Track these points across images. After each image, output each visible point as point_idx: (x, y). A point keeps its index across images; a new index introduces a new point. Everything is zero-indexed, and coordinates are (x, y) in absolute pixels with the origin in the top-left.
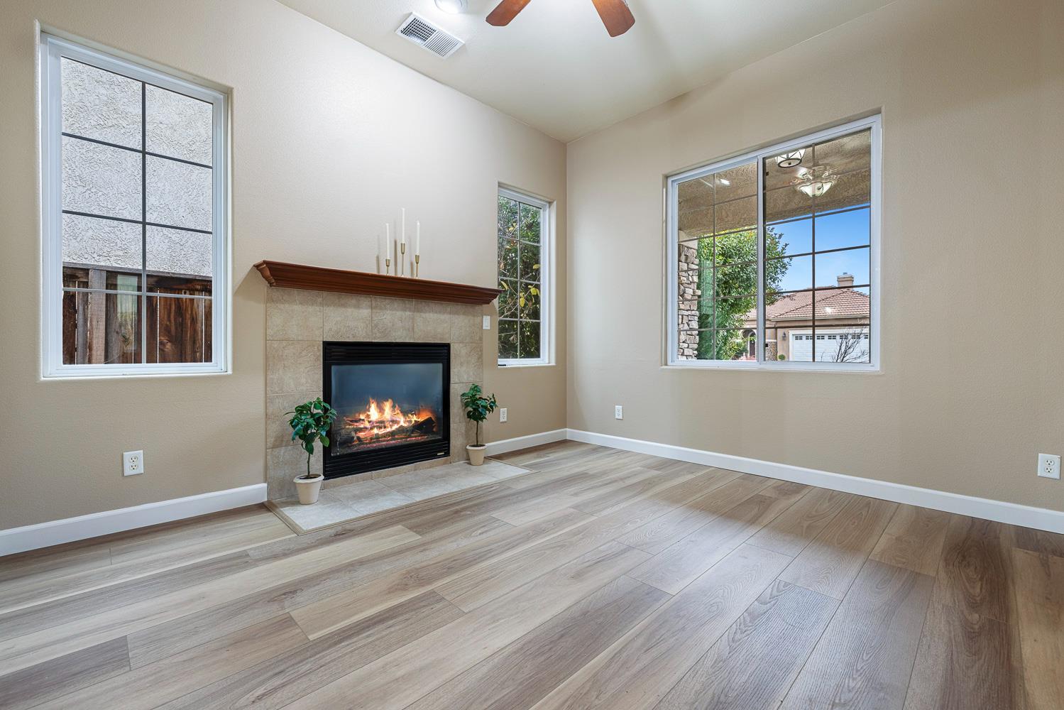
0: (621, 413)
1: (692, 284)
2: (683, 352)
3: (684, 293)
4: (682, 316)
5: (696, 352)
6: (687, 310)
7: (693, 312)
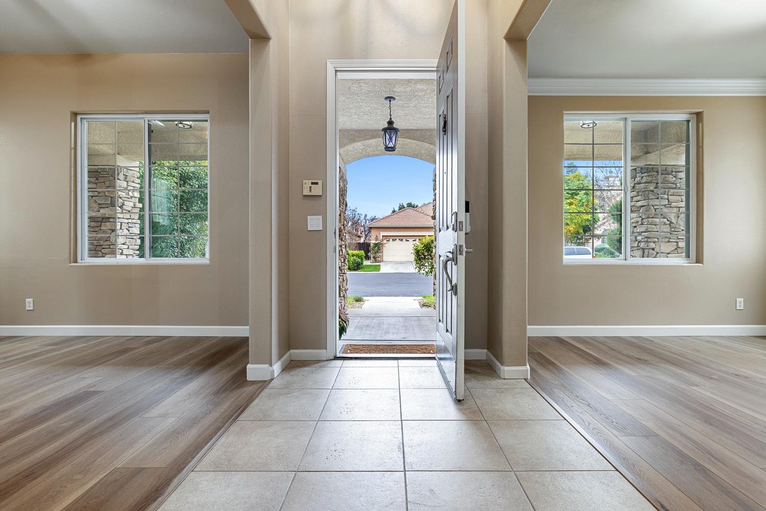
0: (32, 305)
1: (133, 198)
2: (122, 252)
3: (123, 205)
4: (121, 223)
5: (138, 252)
6: (127, 219)
7: (134, 221)
